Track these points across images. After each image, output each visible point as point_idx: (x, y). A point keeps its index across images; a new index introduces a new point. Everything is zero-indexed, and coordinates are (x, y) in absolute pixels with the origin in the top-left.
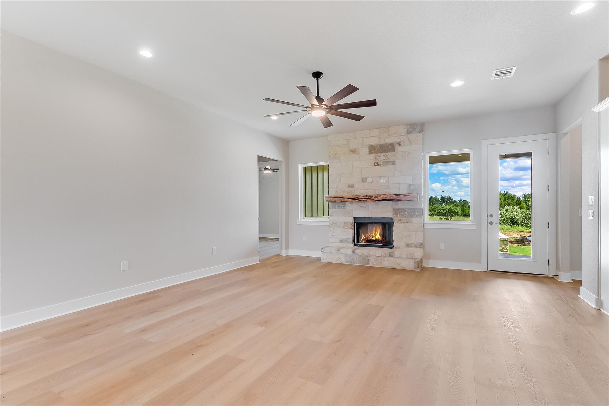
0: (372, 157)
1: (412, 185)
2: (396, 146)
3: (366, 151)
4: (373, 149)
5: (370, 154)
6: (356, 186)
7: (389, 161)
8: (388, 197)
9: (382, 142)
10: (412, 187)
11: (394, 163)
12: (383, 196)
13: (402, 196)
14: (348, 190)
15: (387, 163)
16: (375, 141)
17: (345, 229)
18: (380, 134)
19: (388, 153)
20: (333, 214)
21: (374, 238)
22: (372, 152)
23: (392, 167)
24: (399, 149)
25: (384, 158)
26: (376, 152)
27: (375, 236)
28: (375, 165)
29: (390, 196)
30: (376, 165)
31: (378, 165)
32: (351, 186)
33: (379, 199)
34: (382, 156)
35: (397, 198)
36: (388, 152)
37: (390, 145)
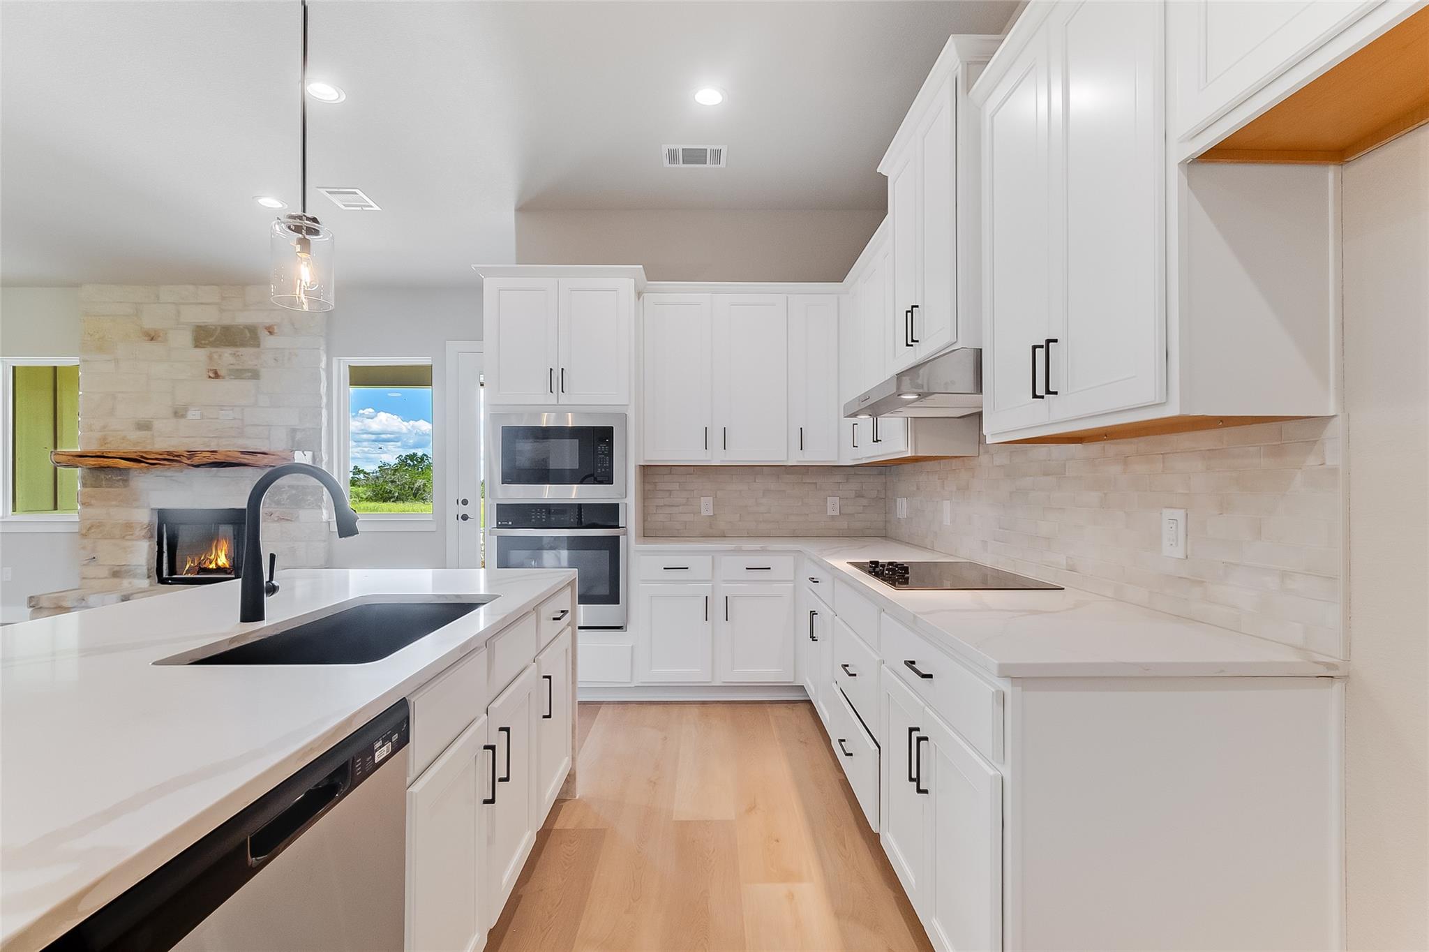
0: (201, 354)
1: (298, 429)
2: (263, 334)
3: (186, 338)
4: (203, 336)
5: (196, 346)
6: (157, 425)
7: (245, 368)
8: (220, 458)
9: (227, 321)
10: (299, 436)
11: (255, 375)
12: (208, 454)
13: (259, 455)
14: (135, 435)
15: (238, 374)
16: (210, 317)
17: (127, 540)
18: (223, 298)
19: (242, 350)
20: (93, 502)
21: (213, 566)
22: (203, 342)
23: (250, 384)
24: (268, 341)
25: (232, 360)
26: (213, 345)
27: (217, 560)
28: (210, 377)
29: (229, 456)
30: (212, 375)
31: (217, 375)
32: (145, 426)
33: (196, 461)
34: (226, 357)
35: (246, 461)
36: (243, 345)
37: (247, 331)
